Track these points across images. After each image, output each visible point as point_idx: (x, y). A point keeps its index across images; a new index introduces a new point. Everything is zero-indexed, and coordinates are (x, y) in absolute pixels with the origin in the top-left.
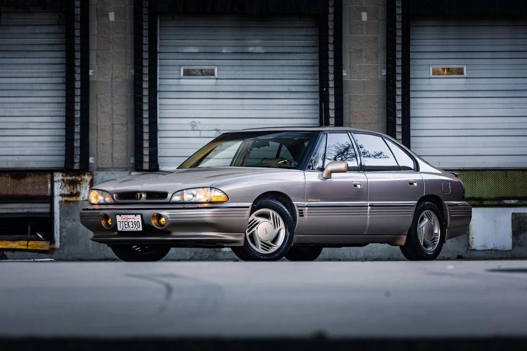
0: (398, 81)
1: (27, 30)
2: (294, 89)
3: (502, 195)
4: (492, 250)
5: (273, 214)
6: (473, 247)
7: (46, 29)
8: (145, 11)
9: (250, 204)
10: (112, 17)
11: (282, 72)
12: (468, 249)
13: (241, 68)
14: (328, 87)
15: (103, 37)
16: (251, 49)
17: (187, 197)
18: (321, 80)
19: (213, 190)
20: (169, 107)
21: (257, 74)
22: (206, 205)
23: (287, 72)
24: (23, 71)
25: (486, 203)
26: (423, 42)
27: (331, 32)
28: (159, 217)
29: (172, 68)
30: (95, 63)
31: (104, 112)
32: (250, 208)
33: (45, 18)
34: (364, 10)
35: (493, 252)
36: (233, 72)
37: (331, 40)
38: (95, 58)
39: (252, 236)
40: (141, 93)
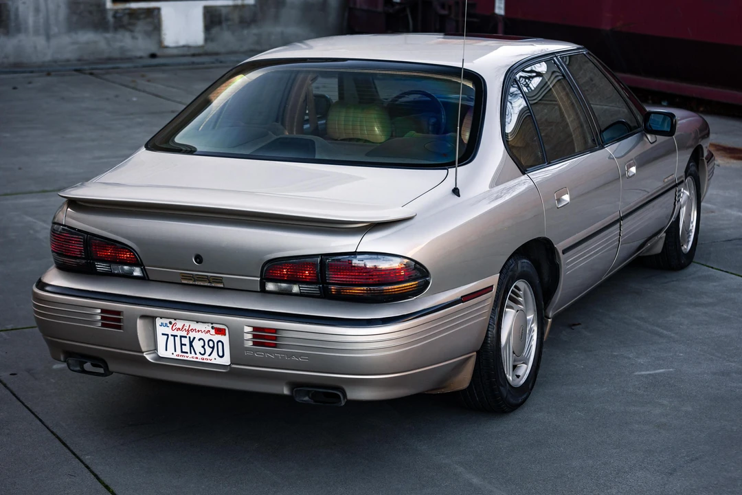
4: (184, 46)
6: (166, 44)
12: (160, 46)
35: (186, 49)
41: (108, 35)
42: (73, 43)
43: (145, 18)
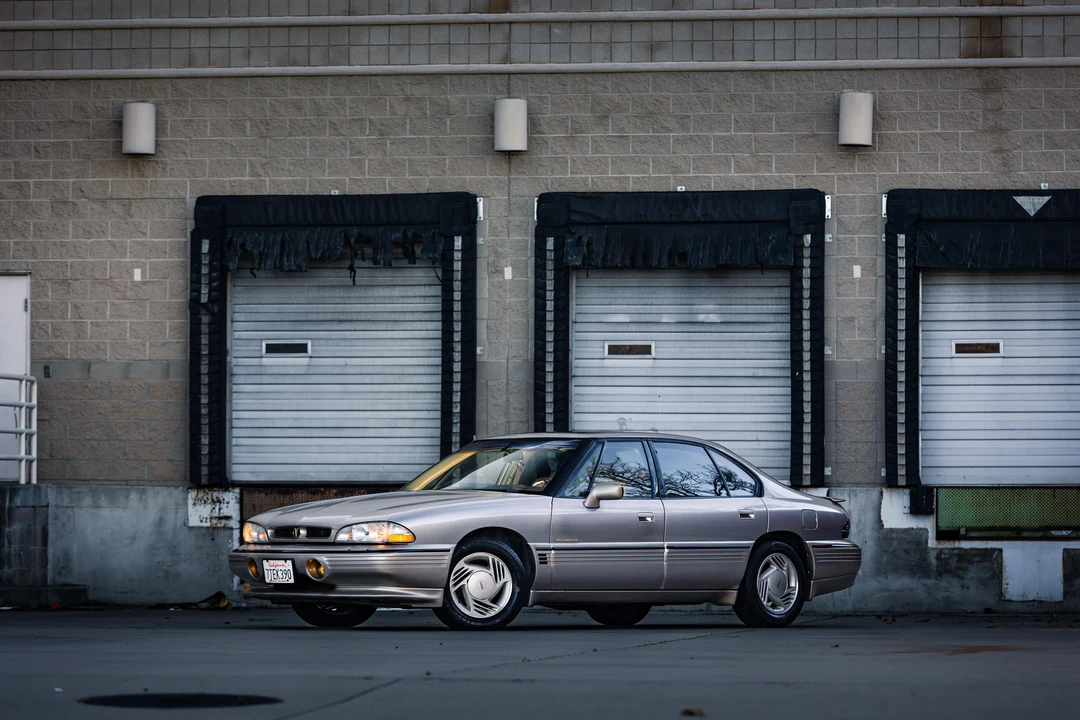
0: (901, 361)
1: (397, 292)
2: (761, 373)
3: (1049, 522)
4: (1034, 601)
5: (493, 561)
6: (1008, 597)
7: (422, 291)
8: (550, 265)
9: (451, 546)
10: (508, 273)
11: (745, 350)
12: (1000, 599)
13: (687, 344)
14: (801, 371)
15: (497, 302)
16: (701, 318)
17: (358, 535)
18: (793, 360)
19: (392, 525)
20: (587, 398)
21: (709, 352)
22: (381, 547)
23: (751, 349)
24: (390, 348)
25: (1025, 534)
26: (942, 307)
27: (806, 294)
28: (318, 564)
29: (593, 344)
30: (485, 337)
31: (497, 405)
32: (451, 552)
33: (420, 275)
34: (856, 261)
35: (1036, 604)
36: (677, 349)
37: (807, 304)
38: (485, 330)
39: (460, 593)
40: (544, 378)
41: (928, 582)
42: (883, 590)
43: (979, 562)
